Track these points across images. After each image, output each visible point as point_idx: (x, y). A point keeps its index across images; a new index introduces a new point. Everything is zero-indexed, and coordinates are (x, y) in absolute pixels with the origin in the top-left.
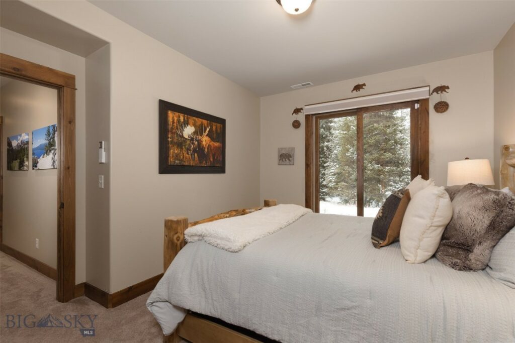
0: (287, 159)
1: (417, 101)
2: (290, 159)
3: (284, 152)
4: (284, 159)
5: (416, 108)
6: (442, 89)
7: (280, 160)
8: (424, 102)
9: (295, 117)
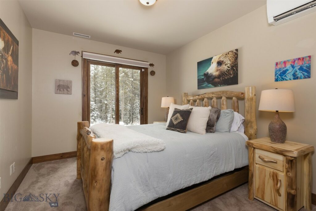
0: (65, 90)
1: (143, 68)
2: (69, 89)
3: (61, 83)
4: (62, 90)
5: (143, 71)
6: (151, 65)
7: (57, 90)
8: (146, 69)
9: (73, 58)
